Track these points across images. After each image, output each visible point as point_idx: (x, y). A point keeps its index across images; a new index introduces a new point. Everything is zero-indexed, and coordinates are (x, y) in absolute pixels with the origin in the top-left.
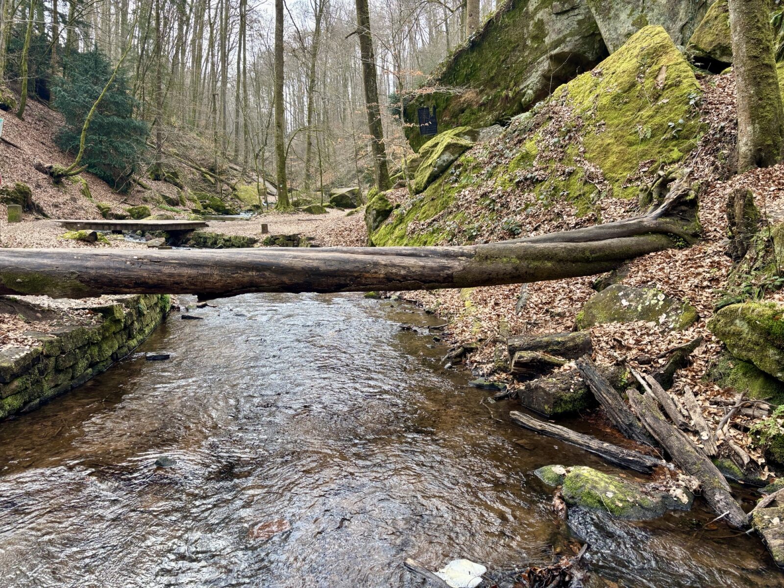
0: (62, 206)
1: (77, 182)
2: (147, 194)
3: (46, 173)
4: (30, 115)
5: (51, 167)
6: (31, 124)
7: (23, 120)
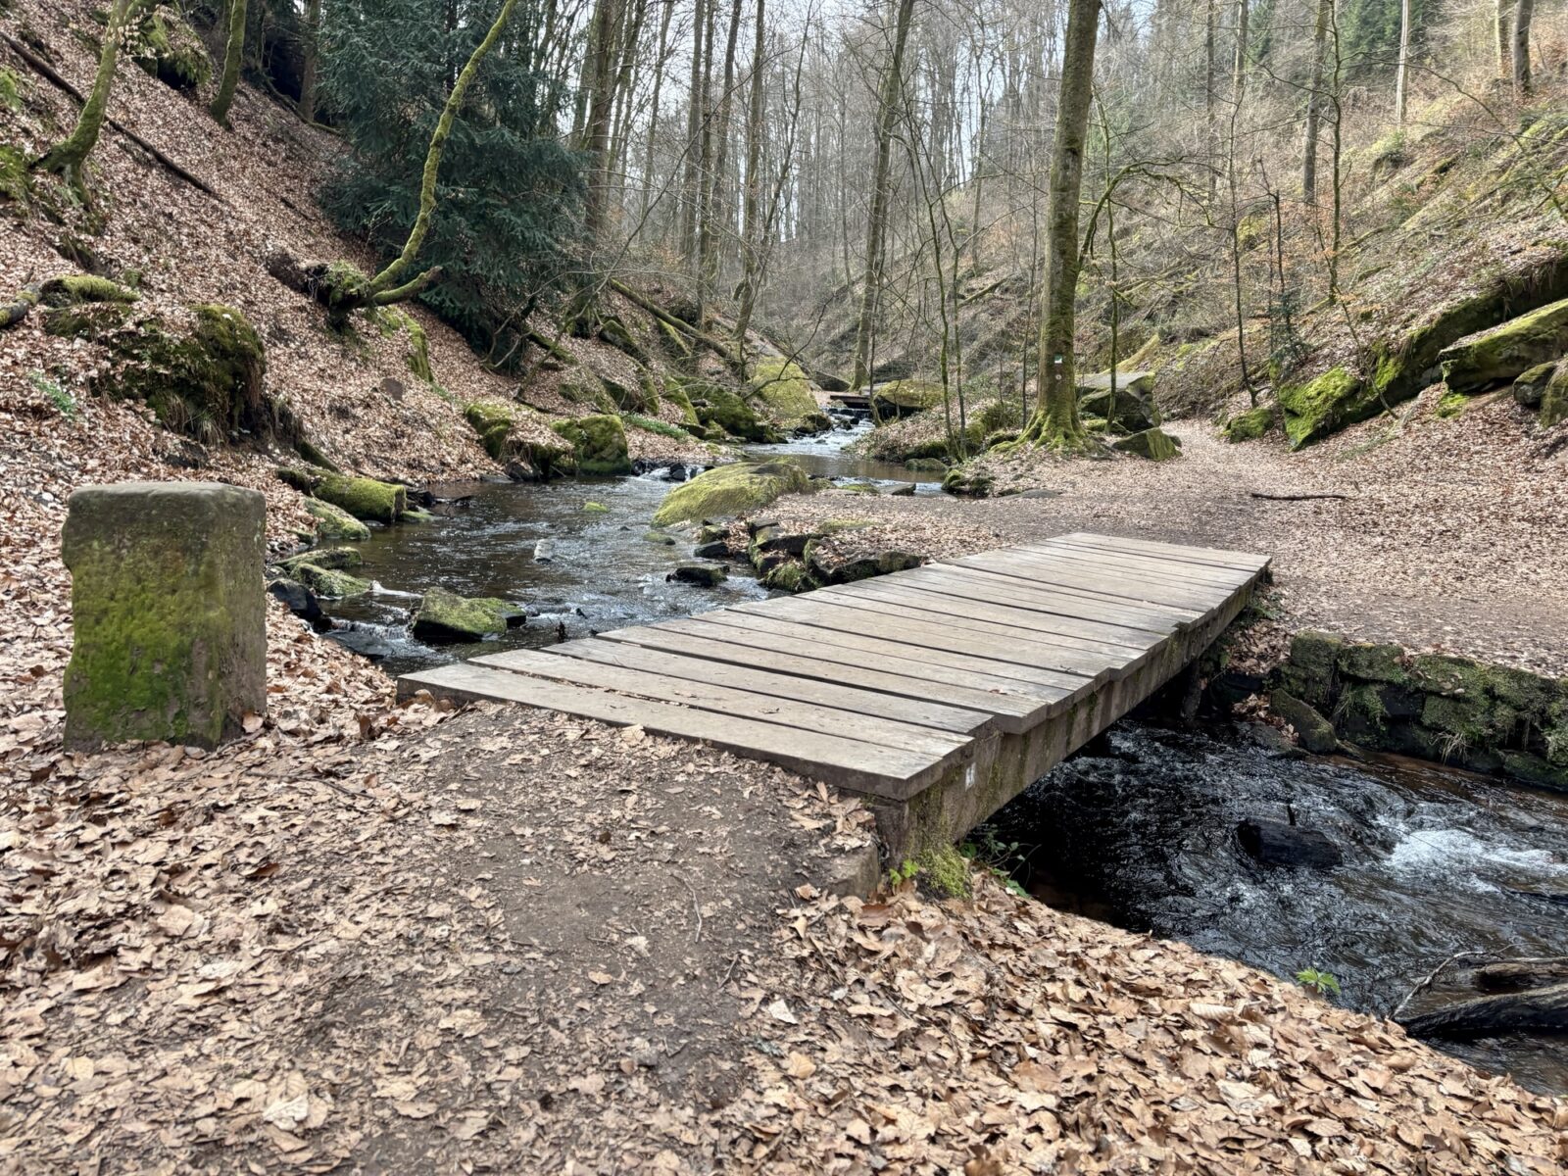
0: (359, 412)
1: (393, 327)
2: (569, 376)
3: (304, 290)
4: (247, 120)
5: (321, 271)
6: (252, 144)
7: (229, 128)
